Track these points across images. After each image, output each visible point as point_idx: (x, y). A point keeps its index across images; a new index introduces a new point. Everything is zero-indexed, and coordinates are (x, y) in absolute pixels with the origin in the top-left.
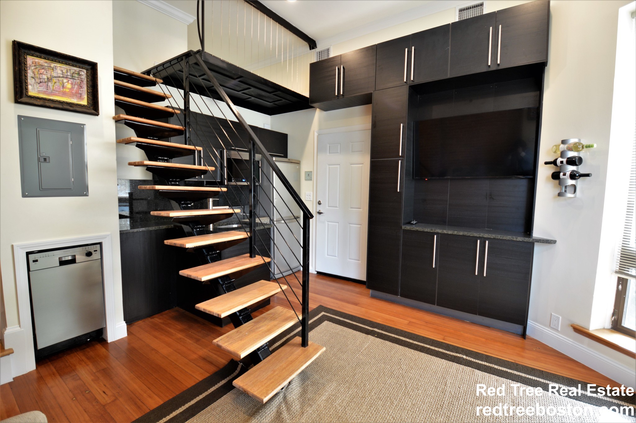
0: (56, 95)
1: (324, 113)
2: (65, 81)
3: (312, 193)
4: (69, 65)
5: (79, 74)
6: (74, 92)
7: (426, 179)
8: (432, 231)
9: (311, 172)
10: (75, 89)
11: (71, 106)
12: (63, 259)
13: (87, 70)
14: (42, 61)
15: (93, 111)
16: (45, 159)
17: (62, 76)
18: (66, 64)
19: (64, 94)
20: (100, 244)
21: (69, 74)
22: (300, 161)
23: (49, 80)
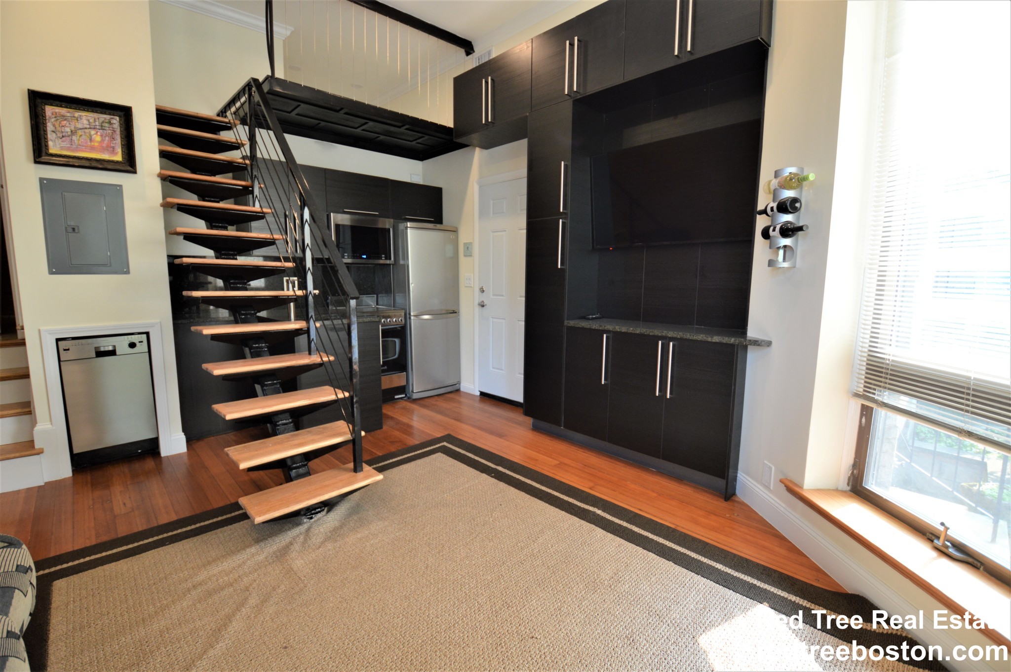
0: (83, 151)
1: (486, 152)
2: (93, 132)
3: (472, 275)
4: (97, 112)
5: (110, 123)
6: (104, 145)
7: (611, 249)
8: (601, 328)
9: (471, 244)
10: (106, 142)
11: (101, 164)
12: (102, 349)
13: (120, 116)
14: (63, 111)
15: (130, 168)
16: (74, 229)
17: (88, 126)
18: (93, 111)
19: (93, 149)
20: (147, 334)
21: (97, 123)
22: (457, 228)
23: (73, 133)
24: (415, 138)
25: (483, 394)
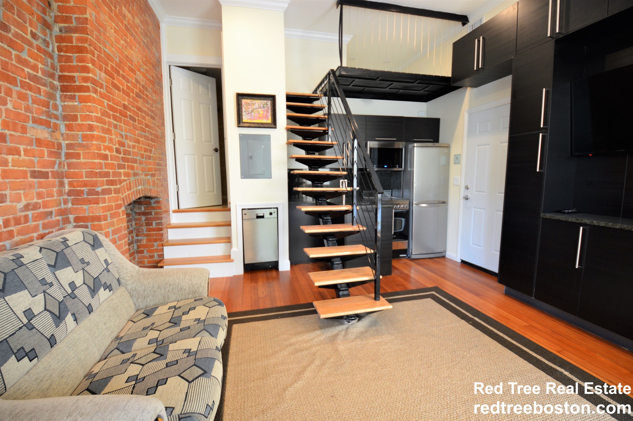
0: (255, 119)
1: (475, 90)
2: (260, 110)
3: (460, 177)
4: (262, 100)
5: (267, 104)
6: (264, 116)
7: (590, 155)
8: (577, 222)
9: (460, 155)
10: (265, 114)
11: (263, 125)
12: (259, 215)
13: (271, 100)
14: (249, 101)
15: (274, 126)
16: (251, 157)
17: (258, 107)
18: (260, 100)
19: (259, 118)
20: (277, 208)
21: (262, 105)
22: (449, 145)
23: (252, 111)
24: (423, 88)
25: (463, 262)
